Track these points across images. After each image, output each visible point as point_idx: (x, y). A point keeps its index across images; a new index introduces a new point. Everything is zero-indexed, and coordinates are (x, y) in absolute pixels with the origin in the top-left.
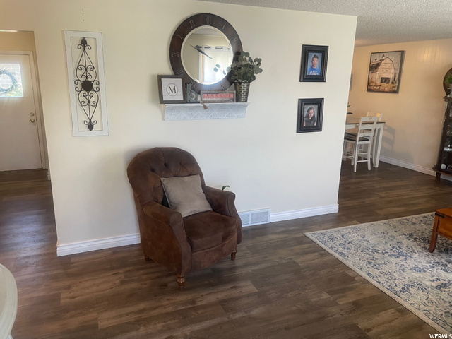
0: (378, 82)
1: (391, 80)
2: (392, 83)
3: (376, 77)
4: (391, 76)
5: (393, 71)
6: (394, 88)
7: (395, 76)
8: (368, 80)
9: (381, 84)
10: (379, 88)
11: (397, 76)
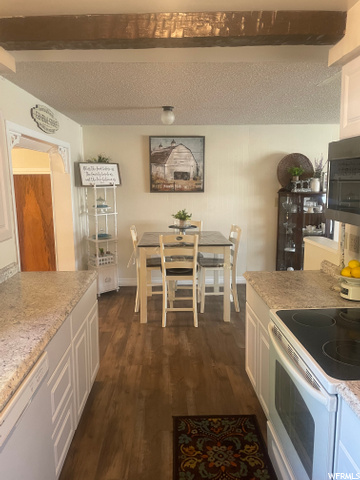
0: (170, 178)
1: (192, 175)
2: (194, 179)
6: (197, 187)
7: (198, 170)
8: (151, 176)
9: (176, 181)
10: (172, 186)
11: (201, 170)
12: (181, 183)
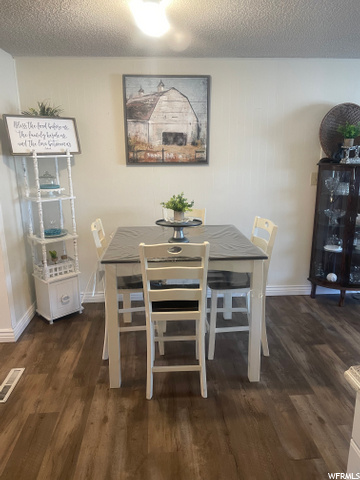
0: (157, 143)
1: (189, 138)
2: (194, 144)
3: (149, 132)
4: (189, 130)
5: (191, 118)
6: (198, 155)
7: (199, 130)
8: (127, 138)
9: (166, 147)
10: (159, 155)
11: (204, 130)
12: (173, 151)
